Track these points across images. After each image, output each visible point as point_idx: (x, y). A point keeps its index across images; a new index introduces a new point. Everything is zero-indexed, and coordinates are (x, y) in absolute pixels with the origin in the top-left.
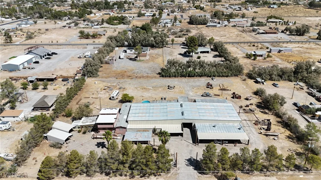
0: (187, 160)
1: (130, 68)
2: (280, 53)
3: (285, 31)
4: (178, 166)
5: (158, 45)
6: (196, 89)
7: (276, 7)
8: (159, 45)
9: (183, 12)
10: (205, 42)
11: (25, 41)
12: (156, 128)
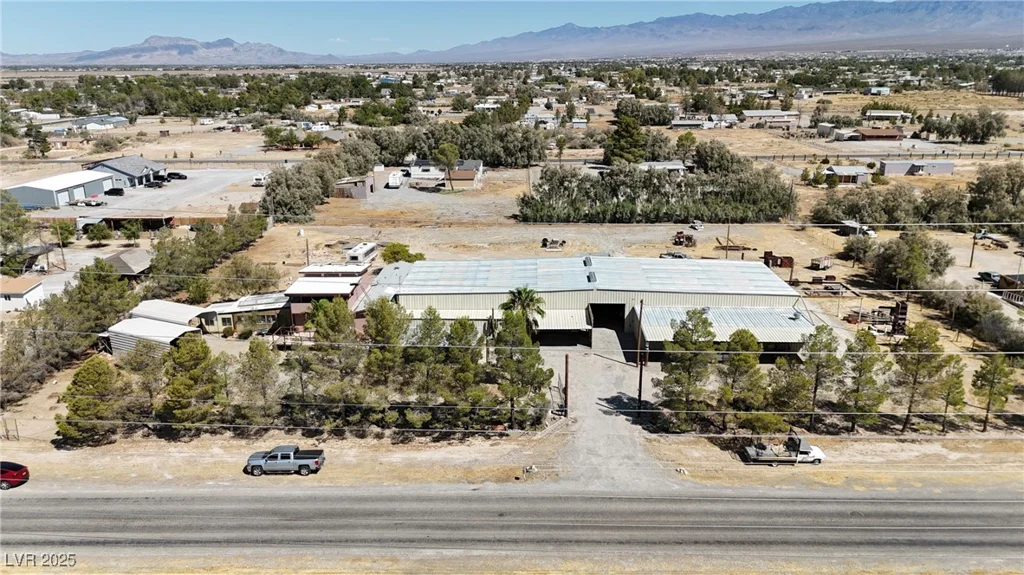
0: (606, 399)
1: (417, 206)
2: (913, 175)
3: (924, 134)
4: (571, 414)
5: (513, 159)
6: (637, 248)
7: (888, 93)
8: (516, 159)
9: (594, 104)
10: (667, 150)
11: (90, 154)
12: (495, 318)
